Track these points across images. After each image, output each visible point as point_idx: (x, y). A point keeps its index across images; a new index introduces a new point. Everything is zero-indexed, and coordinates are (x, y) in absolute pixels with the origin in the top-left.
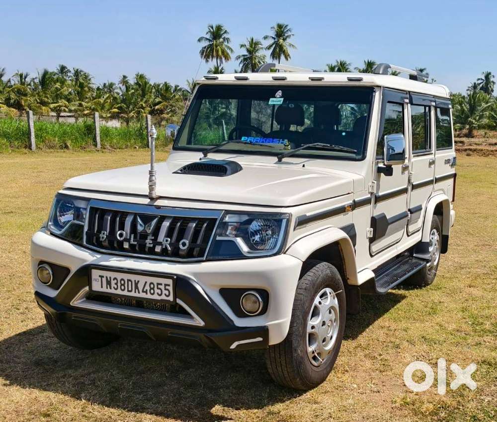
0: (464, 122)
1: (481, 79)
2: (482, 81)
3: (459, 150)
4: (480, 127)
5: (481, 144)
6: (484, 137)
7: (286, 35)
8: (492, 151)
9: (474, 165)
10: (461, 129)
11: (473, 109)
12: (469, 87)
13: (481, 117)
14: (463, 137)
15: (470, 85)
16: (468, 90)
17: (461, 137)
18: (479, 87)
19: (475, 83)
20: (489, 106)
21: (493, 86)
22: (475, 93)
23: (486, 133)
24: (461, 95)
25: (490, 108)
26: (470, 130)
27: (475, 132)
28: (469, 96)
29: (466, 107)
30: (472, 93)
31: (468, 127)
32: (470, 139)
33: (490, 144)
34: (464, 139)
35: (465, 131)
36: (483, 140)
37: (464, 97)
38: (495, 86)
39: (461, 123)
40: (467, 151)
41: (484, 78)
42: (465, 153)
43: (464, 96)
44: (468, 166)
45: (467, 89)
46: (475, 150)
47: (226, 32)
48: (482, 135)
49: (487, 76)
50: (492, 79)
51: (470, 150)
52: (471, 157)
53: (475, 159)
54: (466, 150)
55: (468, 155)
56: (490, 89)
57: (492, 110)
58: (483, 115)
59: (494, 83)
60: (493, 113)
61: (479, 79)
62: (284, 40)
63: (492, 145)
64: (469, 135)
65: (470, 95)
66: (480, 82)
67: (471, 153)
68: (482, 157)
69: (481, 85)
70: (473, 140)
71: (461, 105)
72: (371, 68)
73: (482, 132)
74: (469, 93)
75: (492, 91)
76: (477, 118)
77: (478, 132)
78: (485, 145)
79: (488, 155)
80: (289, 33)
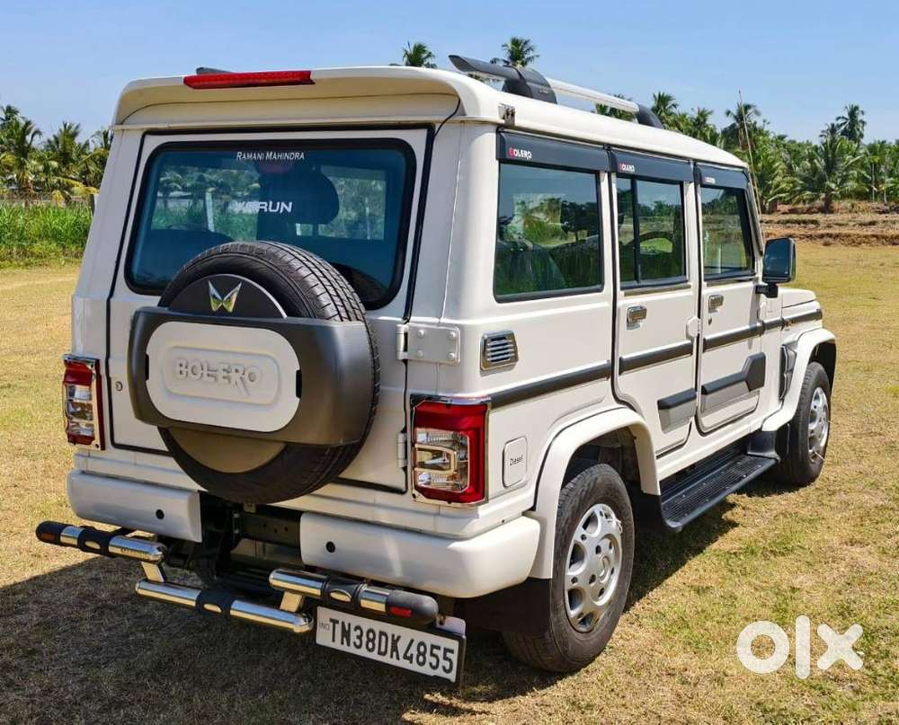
0: (816, 187)
1: (843, 118)
2: (844, 121)
3: (811, 236)
4: (844, 196)
5: (847, 225)
6: (850, 212)
7: (526, 56)
8: (866, 237)
9: (838, 262)
10: (812, 200)
11: (831, 167)
12: (823, 131)
13: (845, 179)
14: (817, 213)
15: (826, 128)
16: (821, 136)
17: (813, 213)
18: (839, 131)
19: (833, 125)
20: (857, 161)
21: (862, 128)
22: (833, 140)
23: (853, 206)
24: (810, 144)
25: (859, 164)
26: (828, 201)
27: (836, 204)
28: (823, 145)
29: (820, 164)
30: (829, 140)
31: (823, 196)
32: (828, 215)
33: (862, 224)
34: (818, 217)
35: (819, 203)
36: (850, 216)
37: (816, 148)
38: (865, 128)
39: (812, 190)
40: (825, 238)
41: (847, 116)
42: (822, 241)
43: (816, 146)
44: (827, 265)
45: (820, 133)
46: (837, 236)
47: (430, 55)
48: (847, 208)
49: (853, 112)
50: (860, 117)
51: (830, 236)
52: (831, 248)
53: (839, 252)
54: (822, 236)
55: (826, 244)
56: (858, 133)
57: (863, 166)
58: (847, 175)
59: (863, 123)
60: (864, 172)
61: (839, 118)
62: (524, 64)
63: (865, 225)
64: (827, 209)
65: (826, 143)
66: (840, 122)
67: (830, 240)
68: (850, 248)
69: (843, 128)
70: (832, 217)
71: (811, 161)
72: (665, 105)
73: (847, 203)
74: (825, 141)
75: (862, 136)
76: (839, 181)
77: (839, 203)
78: (854, 226)
79: (860, 244)
80: (531, 54)
